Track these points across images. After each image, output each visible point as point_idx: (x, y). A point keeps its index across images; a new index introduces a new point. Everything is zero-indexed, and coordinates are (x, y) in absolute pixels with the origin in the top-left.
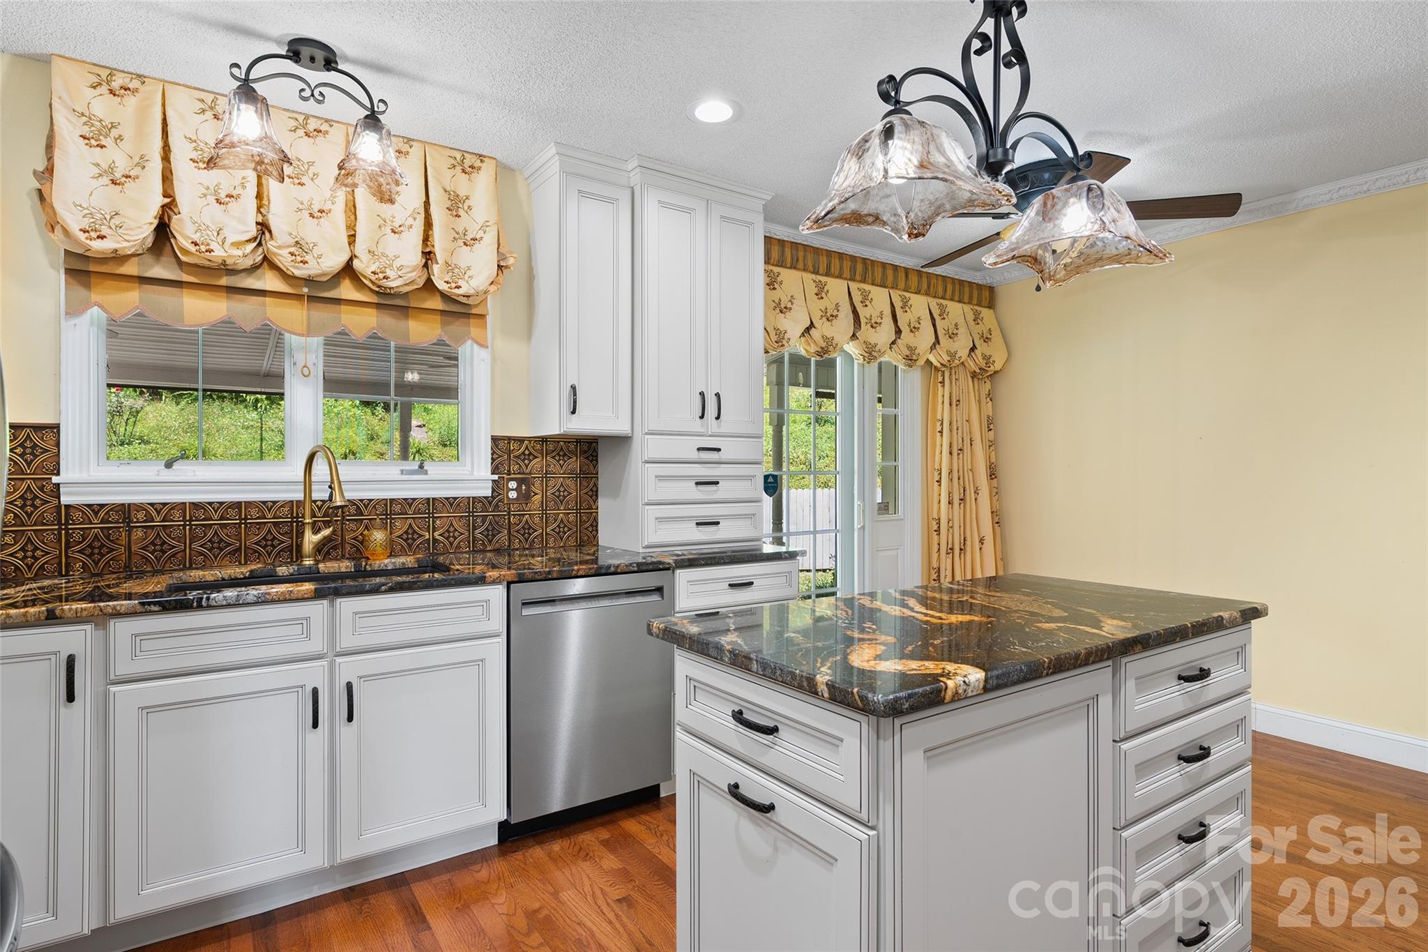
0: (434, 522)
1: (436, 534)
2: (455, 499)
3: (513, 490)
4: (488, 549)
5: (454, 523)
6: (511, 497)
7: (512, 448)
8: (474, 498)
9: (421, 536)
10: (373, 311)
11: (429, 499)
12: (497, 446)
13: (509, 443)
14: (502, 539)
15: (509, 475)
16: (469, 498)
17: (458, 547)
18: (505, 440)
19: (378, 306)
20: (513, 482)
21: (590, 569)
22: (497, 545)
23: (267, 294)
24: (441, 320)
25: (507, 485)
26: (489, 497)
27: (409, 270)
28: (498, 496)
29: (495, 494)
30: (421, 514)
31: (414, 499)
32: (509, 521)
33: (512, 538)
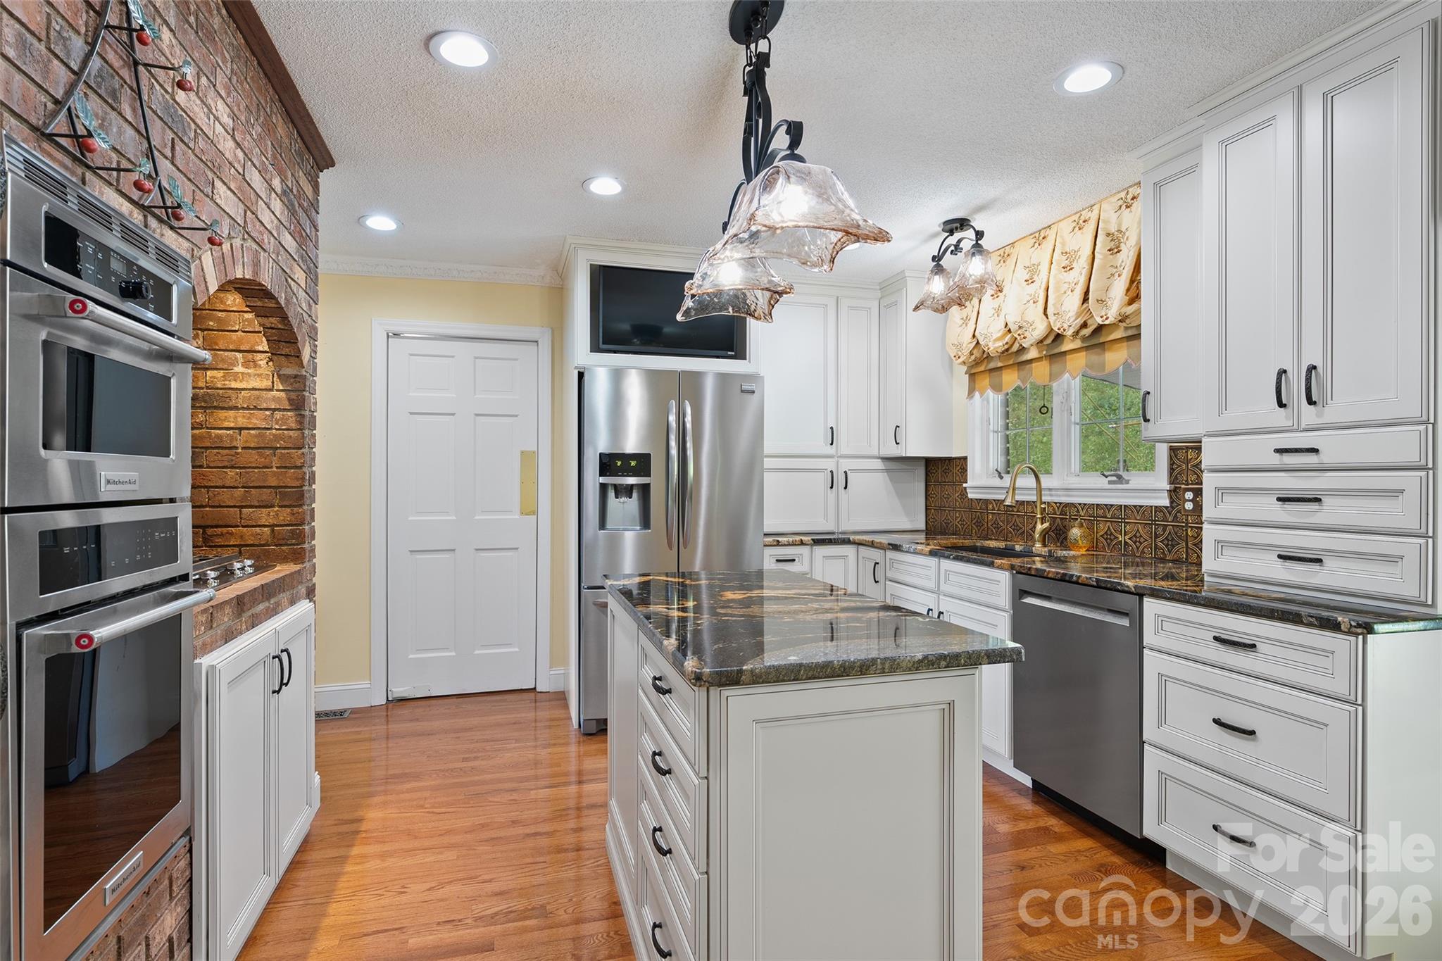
0: (1125, 527)
1: (1127, 537)
2: (1141, 507)
3: (1190, 501)
4: (1167, 558)
5: (1140, 529)
6: (1187, 508)
7: (1189, 457)
8: (1156, 507)
9: (1116, 538)
10: (1083, 354)
11: (1121, 506)
12: (1176, 456)
13: (1187, 452)
14: (1180, 551)
15: (1187, 485)
16: (1152, 507)
17: (1143, 552)
18: (1183, 449)
19: (1087, 348)
20: (1189, 493)
21: (1058, 573)
22: (1176, 556)
23: (1034, 361)
24: (1127, 346)
25: (1184, 496)
26: (1168, 507)
27: (1074, 318)
28: (1177, 506)
29: (1175, 504)
30: (1116, 518)
31: (1112, 505)
32: (1187, 533)
33: (1189, 551)
